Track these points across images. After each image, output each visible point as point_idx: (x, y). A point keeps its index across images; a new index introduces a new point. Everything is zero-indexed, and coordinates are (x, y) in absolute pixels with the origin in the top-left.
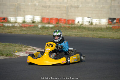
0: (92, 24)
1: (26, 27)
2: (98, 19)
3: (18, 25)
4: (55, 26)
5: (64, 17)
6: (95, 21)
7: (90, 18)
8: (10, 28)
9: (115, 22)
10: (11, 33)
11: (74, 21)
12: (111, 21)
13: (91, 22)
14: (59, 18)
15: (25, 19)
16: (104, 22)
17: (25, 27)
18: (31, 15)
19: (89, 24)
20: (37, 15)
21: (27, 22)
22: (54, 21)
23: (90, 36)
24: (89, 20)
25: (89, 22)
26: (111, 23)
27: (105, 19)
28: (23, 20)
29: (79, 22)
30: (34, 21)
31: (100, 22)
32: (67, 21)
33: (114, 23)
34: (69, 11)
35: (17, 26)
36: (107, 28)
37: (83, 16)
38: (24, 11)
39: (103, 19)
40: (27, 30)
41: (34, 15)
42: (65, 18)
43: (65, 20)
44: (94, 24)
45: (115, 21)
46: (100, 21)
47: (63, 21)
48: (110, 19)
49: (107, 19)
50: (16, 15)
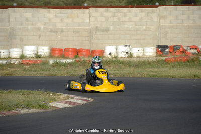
0: (131, 56)
1: (30, 65)
2: (141, 48)
3: (16, 62)
4: (75, 61)
5: (86, 46)
6: (136, 52)
7: (128, 47)
8: (4, 68)
9: (167, 52)
10: (11, 75)
11: (102, 52)
12: (161, 51)
13: (129, 53)
14: (78, 48)
15: (24, 52)
16: (150, 52)
17: (27, 64)
18: (33, 45)
19: (127, 55)
20: (43, 45)
21: (28, 56)
22: (70, 53)
23: (138, 75)
24: (126, 49)
25: (127, 53)
26: (161, 53)
27: (152, 48)
28: (21, 53)
29: (110, 54)
30: (39, 54)
31: (143, 53)
32: (91, 53)
33: (166, 54)
34: (94, 37)
35: (14, 64)
36: (158, 62)
37: (117, 45)
38: (21, 40)
39: (148, 47)
40: (33, 69)
41: (38, 45)
42: (87, 48)
43: (88, 51)
44: (135, 55)
45: (167, 50)
46: (143, 50)
47: (84, 53)
48: (159, 47)
49: (155, 48)
50: (8, 47)
